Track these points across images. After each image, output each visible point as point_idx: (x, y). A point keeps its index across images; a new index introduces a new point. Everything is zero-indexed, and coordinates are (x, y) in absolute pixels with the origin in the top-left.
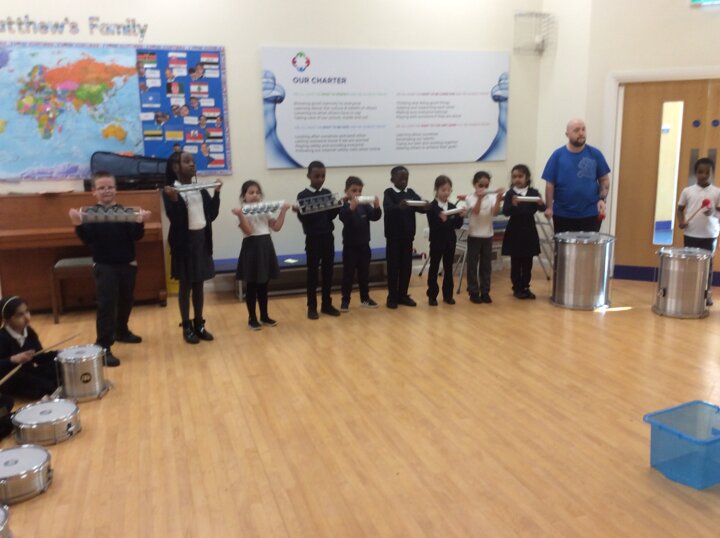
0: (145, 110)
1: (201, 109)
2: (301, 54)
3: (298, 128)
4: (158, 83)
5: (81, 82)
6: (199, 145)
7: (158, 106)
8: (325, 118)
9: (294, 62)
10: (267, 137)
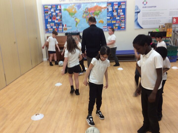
0: (108, 16)
1: (120, 15)
2: (145, 1)
3: (143, 19)
4: (111, 10)
5: (95, 11)
7: (111, 15)
8: (150, 16)
9: (143, 3)
10: (135, 21)
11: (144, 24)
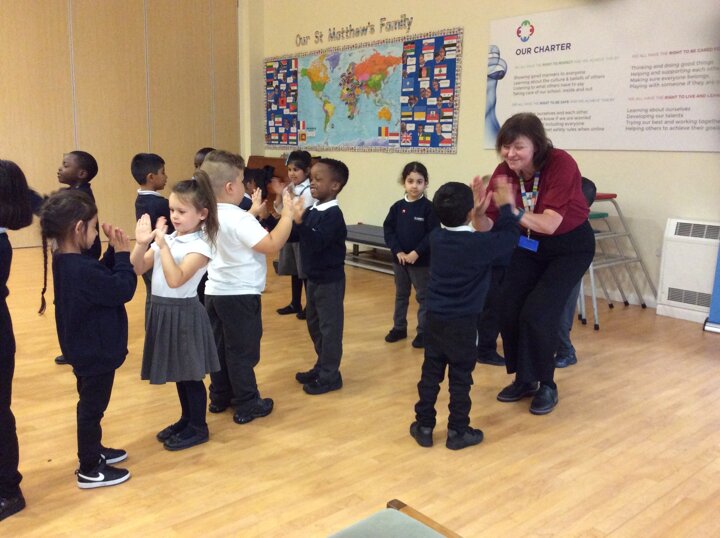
0: (404, 94)
1: (440, 89)
2: (526, 23)
4: (414, 70)
5: (372, 74)
6: (434, 124)
7: (412, 89)
8: (544, 92)
9: (519, 32)
10: (486, 116)
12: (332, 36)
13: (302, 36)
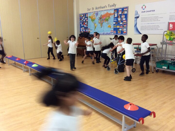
0: (114, 22)
2: (144, 5)
3: (141, 24)
5: (106, 17)
8: (148, 21)
9: (142, 7)
10: (134, 27)
11: (143, 29)
12: (96, 9)
13: (89, 9)
